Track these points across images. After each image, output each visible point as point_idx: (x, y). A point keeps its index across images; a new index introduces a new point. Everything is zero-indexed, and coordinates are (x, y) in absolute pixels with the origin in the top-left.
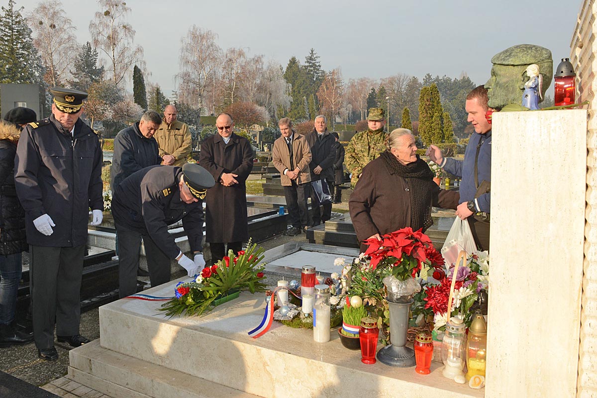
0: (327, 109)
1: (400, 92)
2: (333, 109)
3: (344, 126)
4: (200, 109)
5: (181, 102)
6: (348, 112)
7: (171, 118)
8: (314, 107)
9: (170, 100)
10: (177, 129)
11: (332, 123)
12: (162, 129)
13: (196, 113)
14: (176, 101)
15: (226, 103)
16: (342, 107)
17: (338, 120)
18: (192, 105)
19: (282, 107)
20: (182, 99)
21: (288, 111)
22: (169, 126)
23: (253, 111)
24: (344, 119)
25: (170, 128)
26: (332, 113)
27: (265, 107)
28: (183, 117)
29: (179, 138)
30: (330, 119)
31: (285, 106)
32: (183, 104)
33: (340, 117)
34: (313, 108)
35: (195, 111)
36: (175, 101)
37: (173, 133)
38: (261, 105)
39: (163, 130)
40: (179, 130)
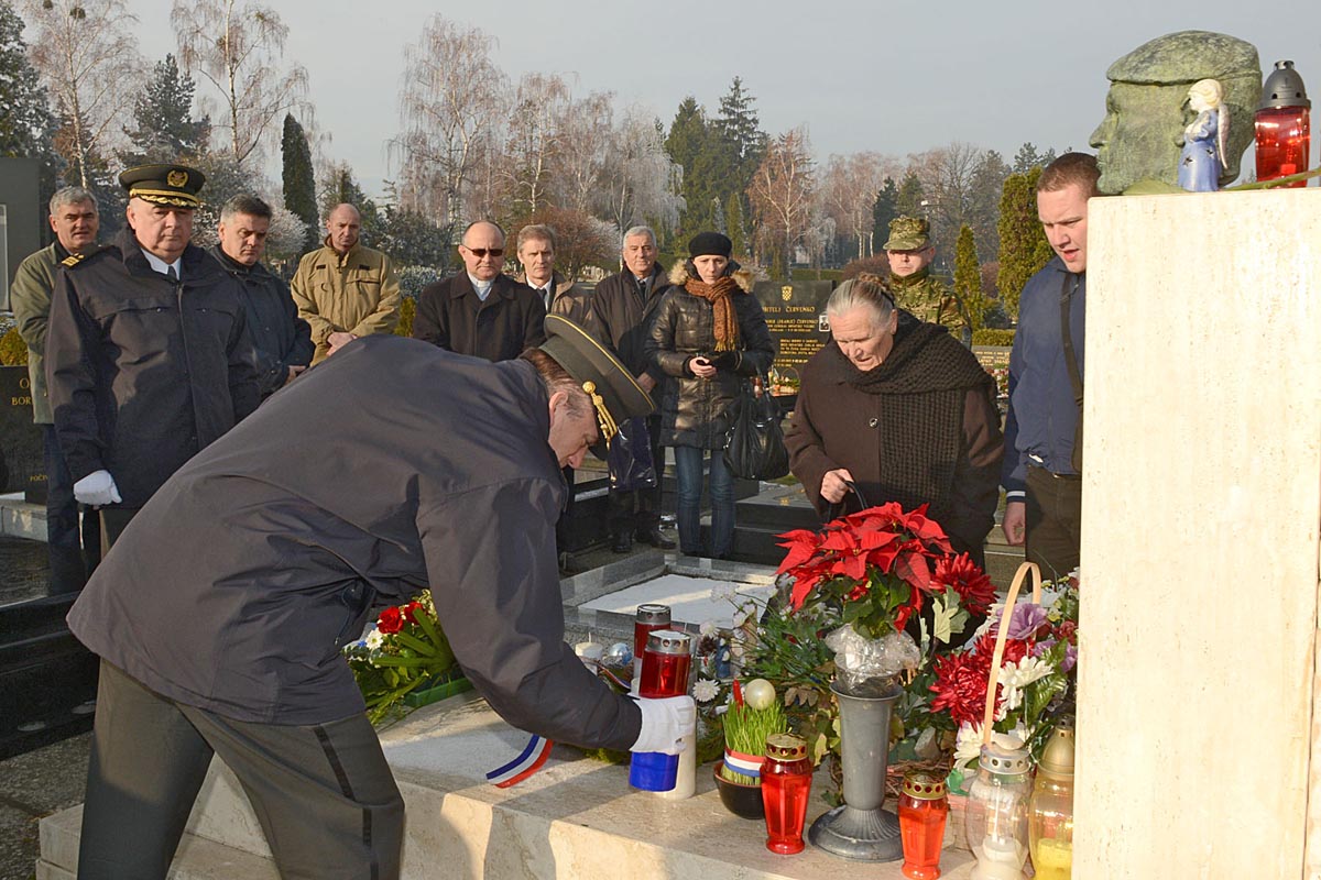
0: (772, 229)
1: (956, 189)
2: (788, 231)
3: (814, 274)
4: (453, 225)
5: (406, 210)
6: (826, 237)
7: (346, 234)
8: (741, 225)
9: (378, 202)
10: (362, 267)
11: (784, 265)
12: (323, 267)
13: (441, 237)
14: (392, 207)
15: (517, 213)
16: (809, 223)
17: (801, 257)
18: (434, 216)
19: (660, 224)
20: (406, 202)
21: (674, 233)
22: (341, 260)
23: (584, 232)
24: (815, 255)
25: (344, 264)
26: (784, 239)
27: (617, 222)
28: (407, 247)
29: (370, 288)
30: (780, 256)
31: (666, 219)
32: (409, 213)
33: (806, 250)
34: (736, 227)
35: (438, 231)
36: (388, 206)
37: (352, 276)
38: (605, 218)
39: (326, 270)
40: (367, 269)
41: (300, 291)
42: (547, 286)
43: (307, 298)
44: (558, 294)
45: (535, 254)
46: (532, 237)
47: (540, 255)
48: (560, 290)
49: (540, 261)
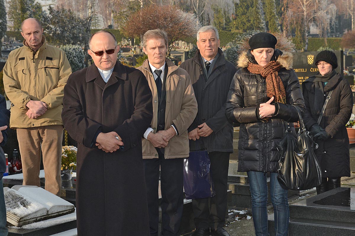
0: (294, 12)
2: (305, 13)
3: (323, 40)
4: (91, 18)
5: (60, 7)
6: (329, 16)
8: (275, 11)
9: (43, 3)
10: (48, 58)
11: (303, 36)
12: (23, 59)
13: (84, 25)
14: (52, 6)
15: (131, 8)
16: (319, 9)
17: (314, 30)
18: (78, 11)
19: (222, 12)
20: (61, 3)
21: (231, 18)
22: (34, 55)
23: (175, 21)
24: (323, 29)
25: (36, 56)
26: (303, 19)
27: (195, 12)
28: (62, 32)
29: (53, 72)
30: (300, 30)
31: (226, 10)
32: (63, 10)
33: (317, 26)
34: (271, 13)
35: (82, 21)
36: (50, 5)
37: (41, 64)
38: (187, 9)
39: (25, 60)
40: (51, 59)
41: (9, 74)
42: (162, 68)
43: (14, 80)
44: (169, 73)
45: (154, 48)
46: (152, 37)
47: (157, 49)
48: (171, 70)
49: (158, 53)
